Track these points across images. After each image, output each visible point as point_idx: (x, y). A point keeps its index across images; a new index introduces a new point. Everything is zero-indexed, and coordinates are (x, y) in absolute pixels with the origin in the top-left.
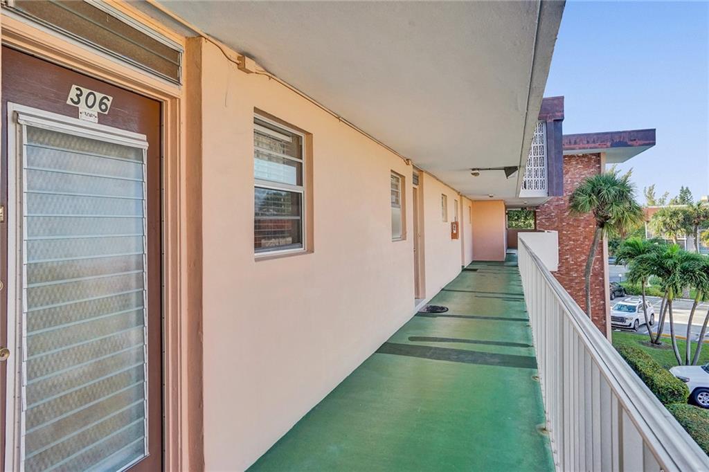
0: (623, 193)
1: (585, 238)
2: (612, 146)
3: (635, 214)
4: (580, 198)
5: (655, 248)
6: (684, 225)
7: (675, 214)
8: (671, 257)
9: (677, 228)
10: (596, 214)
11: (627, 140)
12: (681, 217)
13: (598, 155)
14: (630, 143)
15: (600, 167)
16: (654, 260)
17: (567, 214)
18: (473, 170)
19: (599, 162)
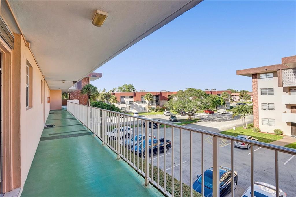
0: (95, 89)
1: (84, 101)
2: (92, 76)
3: (98, 95)
4: (84, 90)
5: (101, 104)
6: (105, 98)
7: (104, 95)
8: (105, 106)
9: (104, 98)
10: (88, 95)
11: (96, 75)
12: (105, 95)
13: (88, 78)
14: (96, 76)
15: (88, 82)
16: (101, 107)
17: (79, 94)
18: (63, 81)
19: (88, 80)
